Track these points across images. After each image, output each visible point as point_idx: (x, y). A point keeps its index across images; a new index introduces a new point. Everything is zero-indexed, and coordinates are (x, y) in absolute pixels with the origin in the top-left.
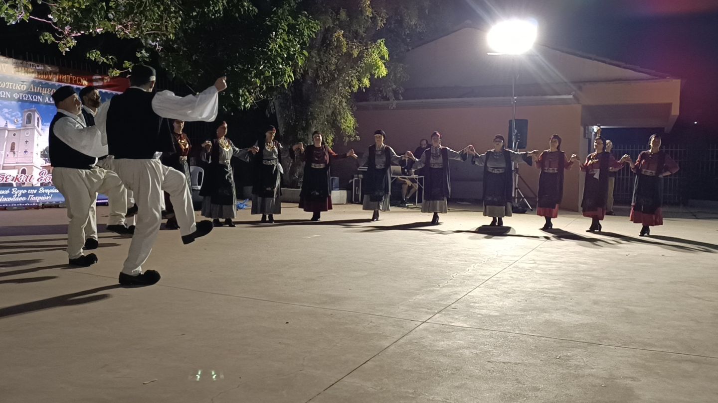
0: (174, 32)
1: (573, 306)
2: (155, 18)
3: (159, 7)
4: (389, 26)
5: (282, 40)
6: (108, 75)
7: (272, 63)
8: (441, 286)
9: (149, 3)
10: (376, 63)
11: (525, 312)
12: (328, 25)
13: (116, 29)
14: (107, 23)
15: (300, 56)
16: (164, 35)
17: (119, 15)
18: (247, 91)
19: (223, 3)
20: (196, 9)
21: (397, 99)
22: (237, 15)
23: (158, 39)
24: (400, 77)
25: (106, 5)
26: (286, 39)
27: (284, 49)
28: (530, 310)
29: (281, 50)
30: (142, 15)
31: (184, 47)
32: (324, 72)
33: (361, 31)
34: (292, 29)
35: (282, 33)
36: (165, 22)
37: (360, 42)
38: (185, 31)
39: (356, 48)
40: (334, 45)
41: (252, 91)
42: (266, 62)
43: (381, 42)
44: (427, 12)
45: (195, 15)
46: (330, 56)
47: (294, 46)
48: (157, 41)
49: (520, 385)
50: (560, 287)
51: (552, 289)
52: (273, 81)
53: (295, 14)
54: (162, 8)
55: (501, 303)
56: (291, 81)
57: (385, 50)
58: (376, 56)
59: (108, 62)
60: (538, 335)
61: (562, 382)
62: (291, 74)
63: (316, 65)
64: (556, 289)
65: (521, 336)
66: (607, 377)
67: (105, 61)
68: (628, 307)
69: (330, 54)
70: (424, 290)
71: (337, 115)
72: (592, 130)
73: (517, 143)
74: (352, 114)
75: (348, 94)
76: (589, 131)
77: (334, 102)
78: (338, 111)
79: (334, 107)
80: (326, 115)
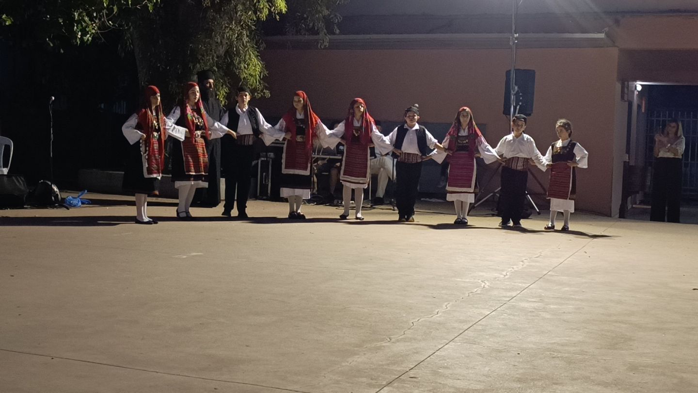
8: (393, 340)
18: (88, 15)
41: (95, 15)
55: (487, 369)
70: (366, 347)
71: (233, 56)
72: (634, 88)
73: (518, 107)
74: (258, 56)
75: (251, 23)
76: (629, 89)
77: (229, 36)
78: (235, 49)
79: (229, 43)
80: (215, 55)
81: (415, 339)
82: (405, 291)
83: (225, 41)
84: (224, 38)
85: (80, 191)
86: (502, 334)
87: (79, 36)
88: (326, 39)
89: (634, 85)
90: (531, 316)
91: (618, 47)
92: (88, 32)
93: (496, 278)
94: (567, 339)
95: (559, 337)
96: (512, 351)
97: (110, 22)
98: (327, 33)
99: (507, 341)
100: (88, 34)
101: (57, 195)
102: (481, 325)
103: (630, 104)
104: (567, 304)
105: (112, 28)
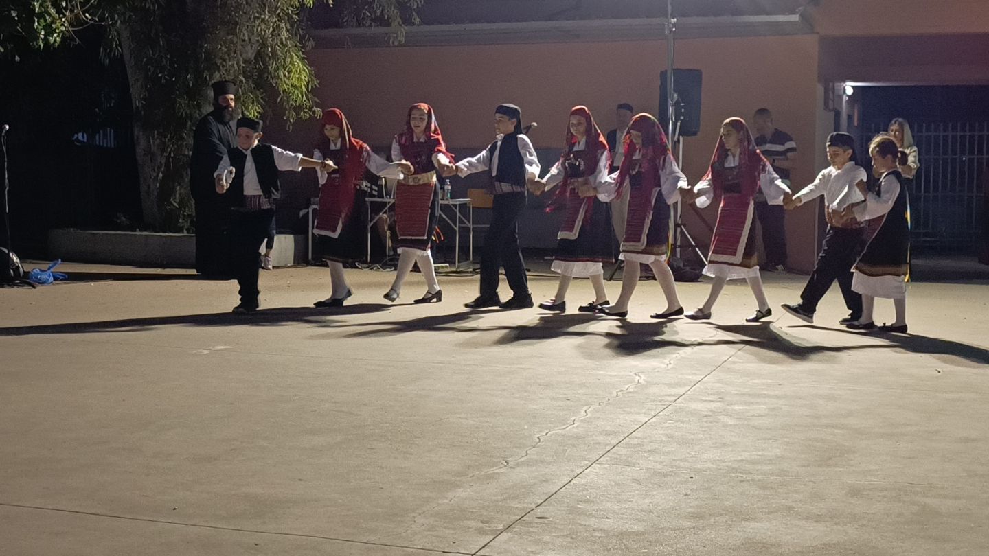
8: (511, 464)
11: (702, 522)
18: (53, 6)
28: (711, 515)
41: (64, 4)
70: (473, 476)
71: (267, 59)
72: (842, 92)
73: (679, 124)
74: (303, 58)
75: (292, 11)
76: (836, 91)
77: (261, 30)
78: (270, 49)
79: (261, 41)
80: (242, 59)
81: (542, 462)
82: (526, 391)
83: (254, 39)
84: (253, 34)
85: (50, 260)
86: (666, 449)
87: (42, 36)
88: (400, 32)
89: (842, 87)
90: (706, 422)
91: (818, 33)
92: (55, 29)
93: (655, 369)
94: (760, 453)
95: (749, 452)
96: (683, 475)
97: (87, 15)
98: (403, 23)
99: (674, 460)
100: (56, 32)
101: (18, 267)
102: (636, 438)
103: (838, 114)
104: (757, 403)
105: (91, 22)
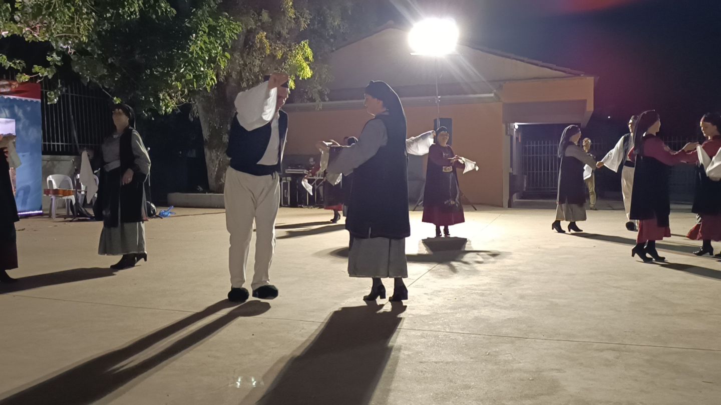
0: (87, 34)
1: (500, 301)
2: (65, 20)
3: (69, 9)
4: (312, 27)
5: (203, 42)
6: (16, 81)
7: (193, 65)
9: (58, 4)
10: (301, 64)
11: (455, 310)
12: (251, 26)
13: (24, 32)
14: (13, 25)
15: (222, 59)
16: (76, 37)
17: (26, 17)
18: (168, 96)
19: (139, 4)
20: (110, 10)
21: (324, 100)
22: (154, 16)
23: (70, 42)
24: (326, 78)
25: (11, 7)
26: (207, 41)
27: (205, 51)
28: (459, 308)
29: (202, 53)
30: (51, 17)
31: (98, 50)
32: (248, 74)
33: (284, 32)
34: (212, 31)
35: (202, 35)
36: (77, 24)
37: (283, 44)
38: (99, 34)
39: (279, 50)
40: (257, 47)
41: (173, 95)
42: (187, 64)
43: (305, 43)
44: (350, 13)
45: (109, 17)
46: (254, 58)
47: (215, 48)
48: (68, 44)
49: (452, 384)
50: (487, 283)
51: (480, 285)
52: (195, 84)
53: (215, 15)
54: (73, 9)
55: (432, 302)
56: (214, 84)
57: (309, 51)
58: (300, 57)
59: (15, 67)
60: (468, 332)
61: (491, 378)
62: (213, 77)
63: (240, 67)
64: (485, 285)
65: (451, 335)
66: (534, 370)
67: (12, 65)
68: (553, 300)
69: (253, 56)
72: (513, 127)
85: (169, 207)
86: (439, 281)
87: (164, 109)
88: (319, 104)
91: (502, 102)
97: (183, 99)
98: (321, 101)
100: (170, 107)
101: (154, 210)
105: (185, 103)
